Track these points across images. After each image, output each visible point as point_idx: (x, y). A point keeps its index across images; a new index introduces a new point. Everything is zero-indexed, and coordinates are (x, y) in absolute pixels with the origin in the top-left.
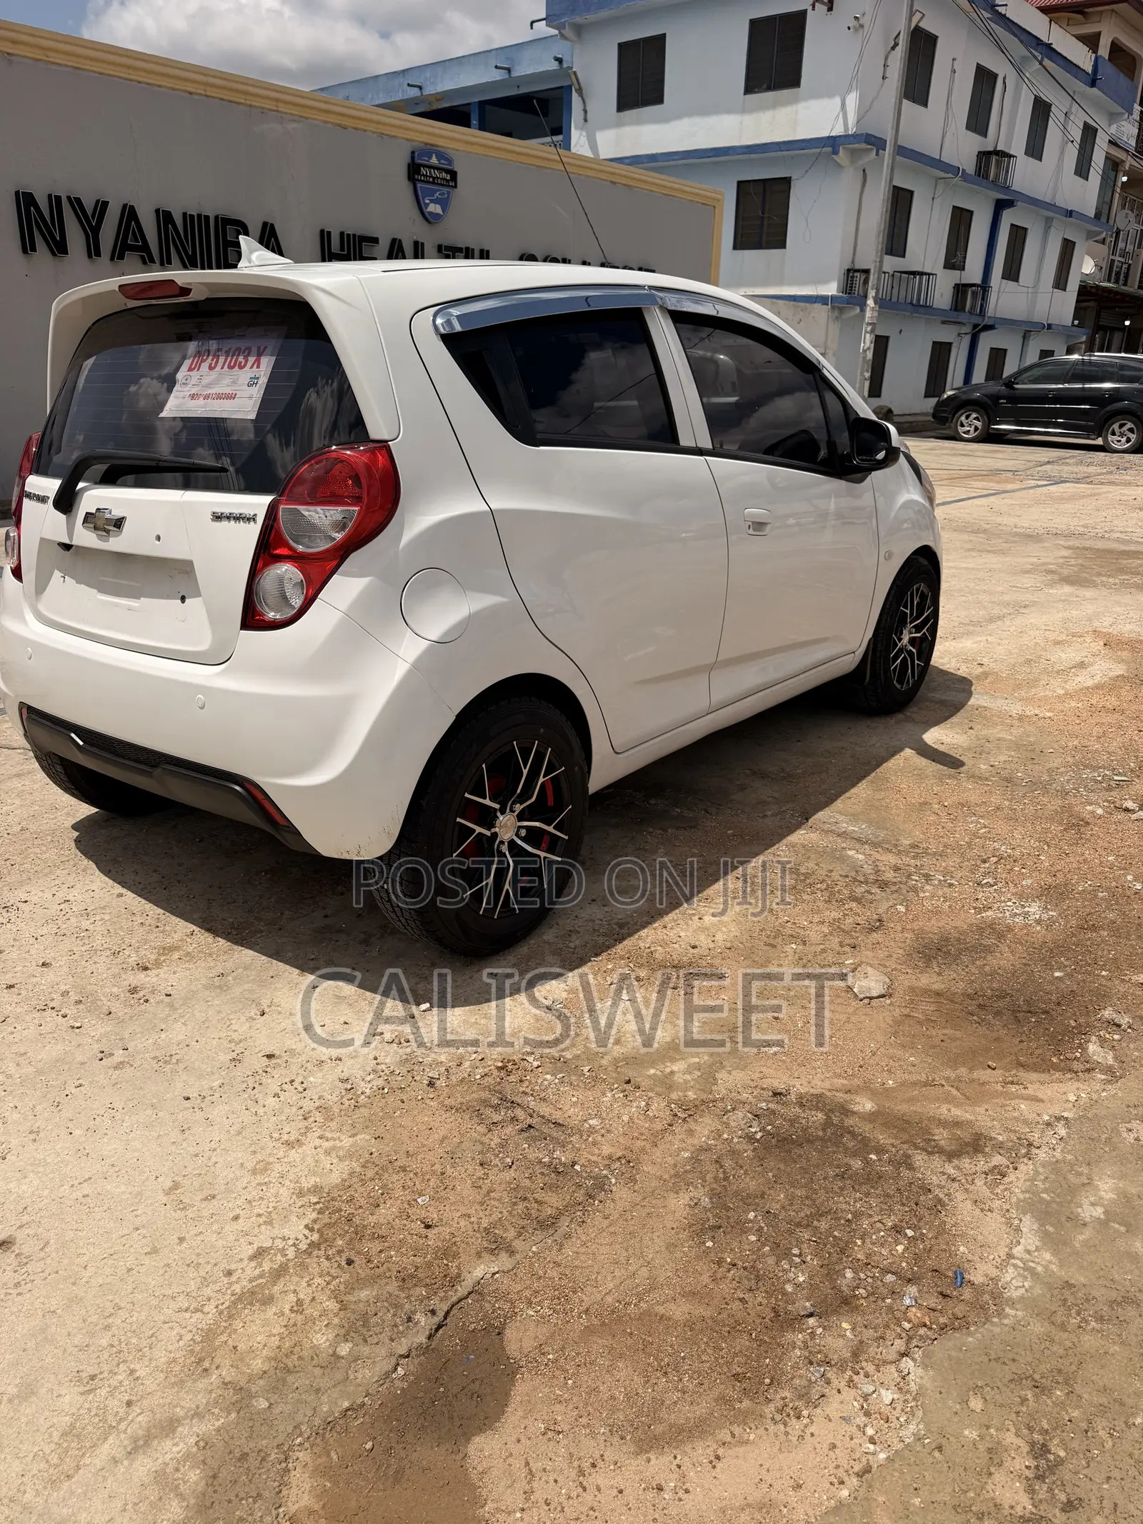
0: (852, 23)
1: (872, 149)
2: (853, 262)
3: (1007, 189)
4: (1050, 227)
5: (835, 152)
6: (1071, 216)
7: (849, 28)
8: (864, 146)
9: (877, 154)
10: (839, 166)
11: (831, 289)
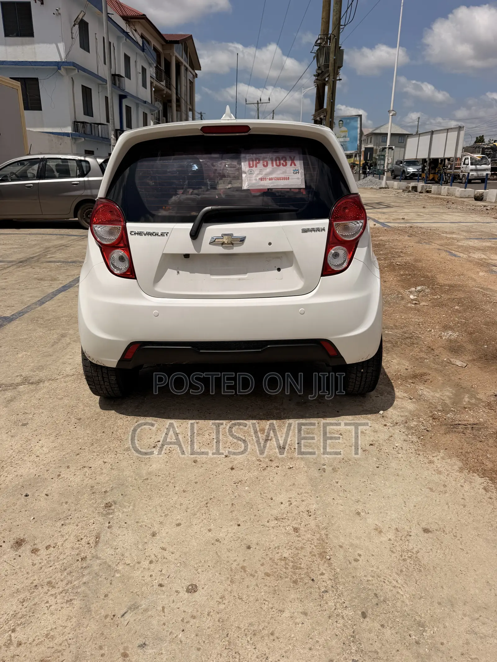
0: (56, 12)
1: (75, 69)
2: (75, 118)
3: (123, 90)
4: (138, 107)
5: (59, 69)
6: (145, 103)
7: (54, 14)
8: (72, 67)
9: (78, 72)
10: (62, 75)
11: (69, 130)
